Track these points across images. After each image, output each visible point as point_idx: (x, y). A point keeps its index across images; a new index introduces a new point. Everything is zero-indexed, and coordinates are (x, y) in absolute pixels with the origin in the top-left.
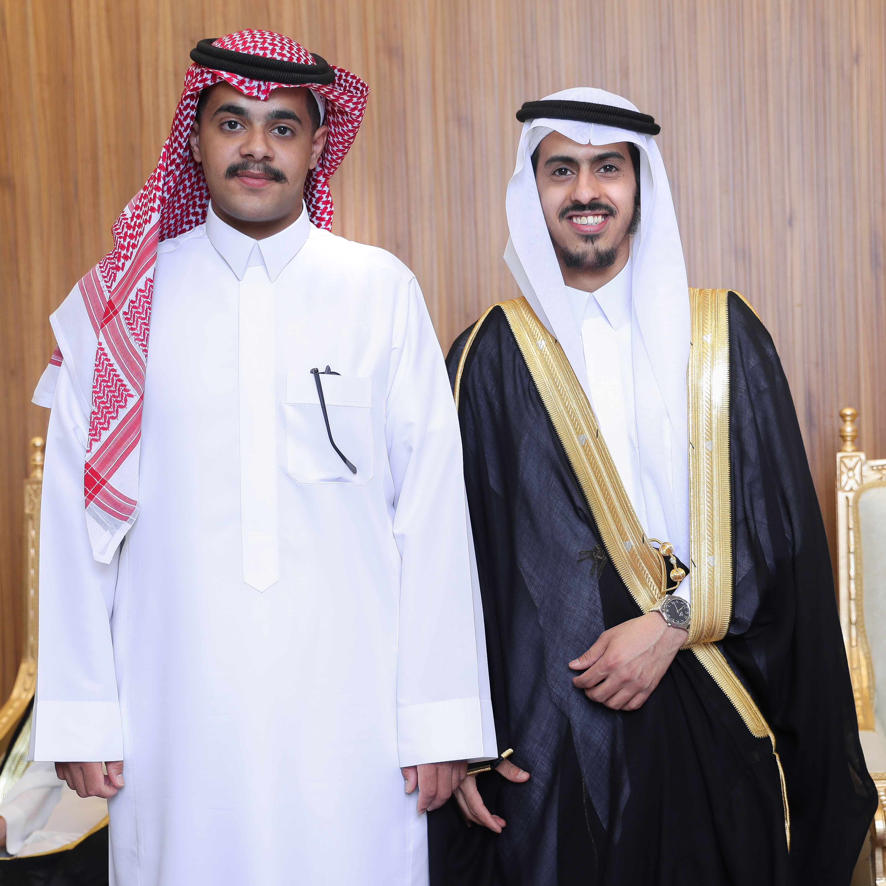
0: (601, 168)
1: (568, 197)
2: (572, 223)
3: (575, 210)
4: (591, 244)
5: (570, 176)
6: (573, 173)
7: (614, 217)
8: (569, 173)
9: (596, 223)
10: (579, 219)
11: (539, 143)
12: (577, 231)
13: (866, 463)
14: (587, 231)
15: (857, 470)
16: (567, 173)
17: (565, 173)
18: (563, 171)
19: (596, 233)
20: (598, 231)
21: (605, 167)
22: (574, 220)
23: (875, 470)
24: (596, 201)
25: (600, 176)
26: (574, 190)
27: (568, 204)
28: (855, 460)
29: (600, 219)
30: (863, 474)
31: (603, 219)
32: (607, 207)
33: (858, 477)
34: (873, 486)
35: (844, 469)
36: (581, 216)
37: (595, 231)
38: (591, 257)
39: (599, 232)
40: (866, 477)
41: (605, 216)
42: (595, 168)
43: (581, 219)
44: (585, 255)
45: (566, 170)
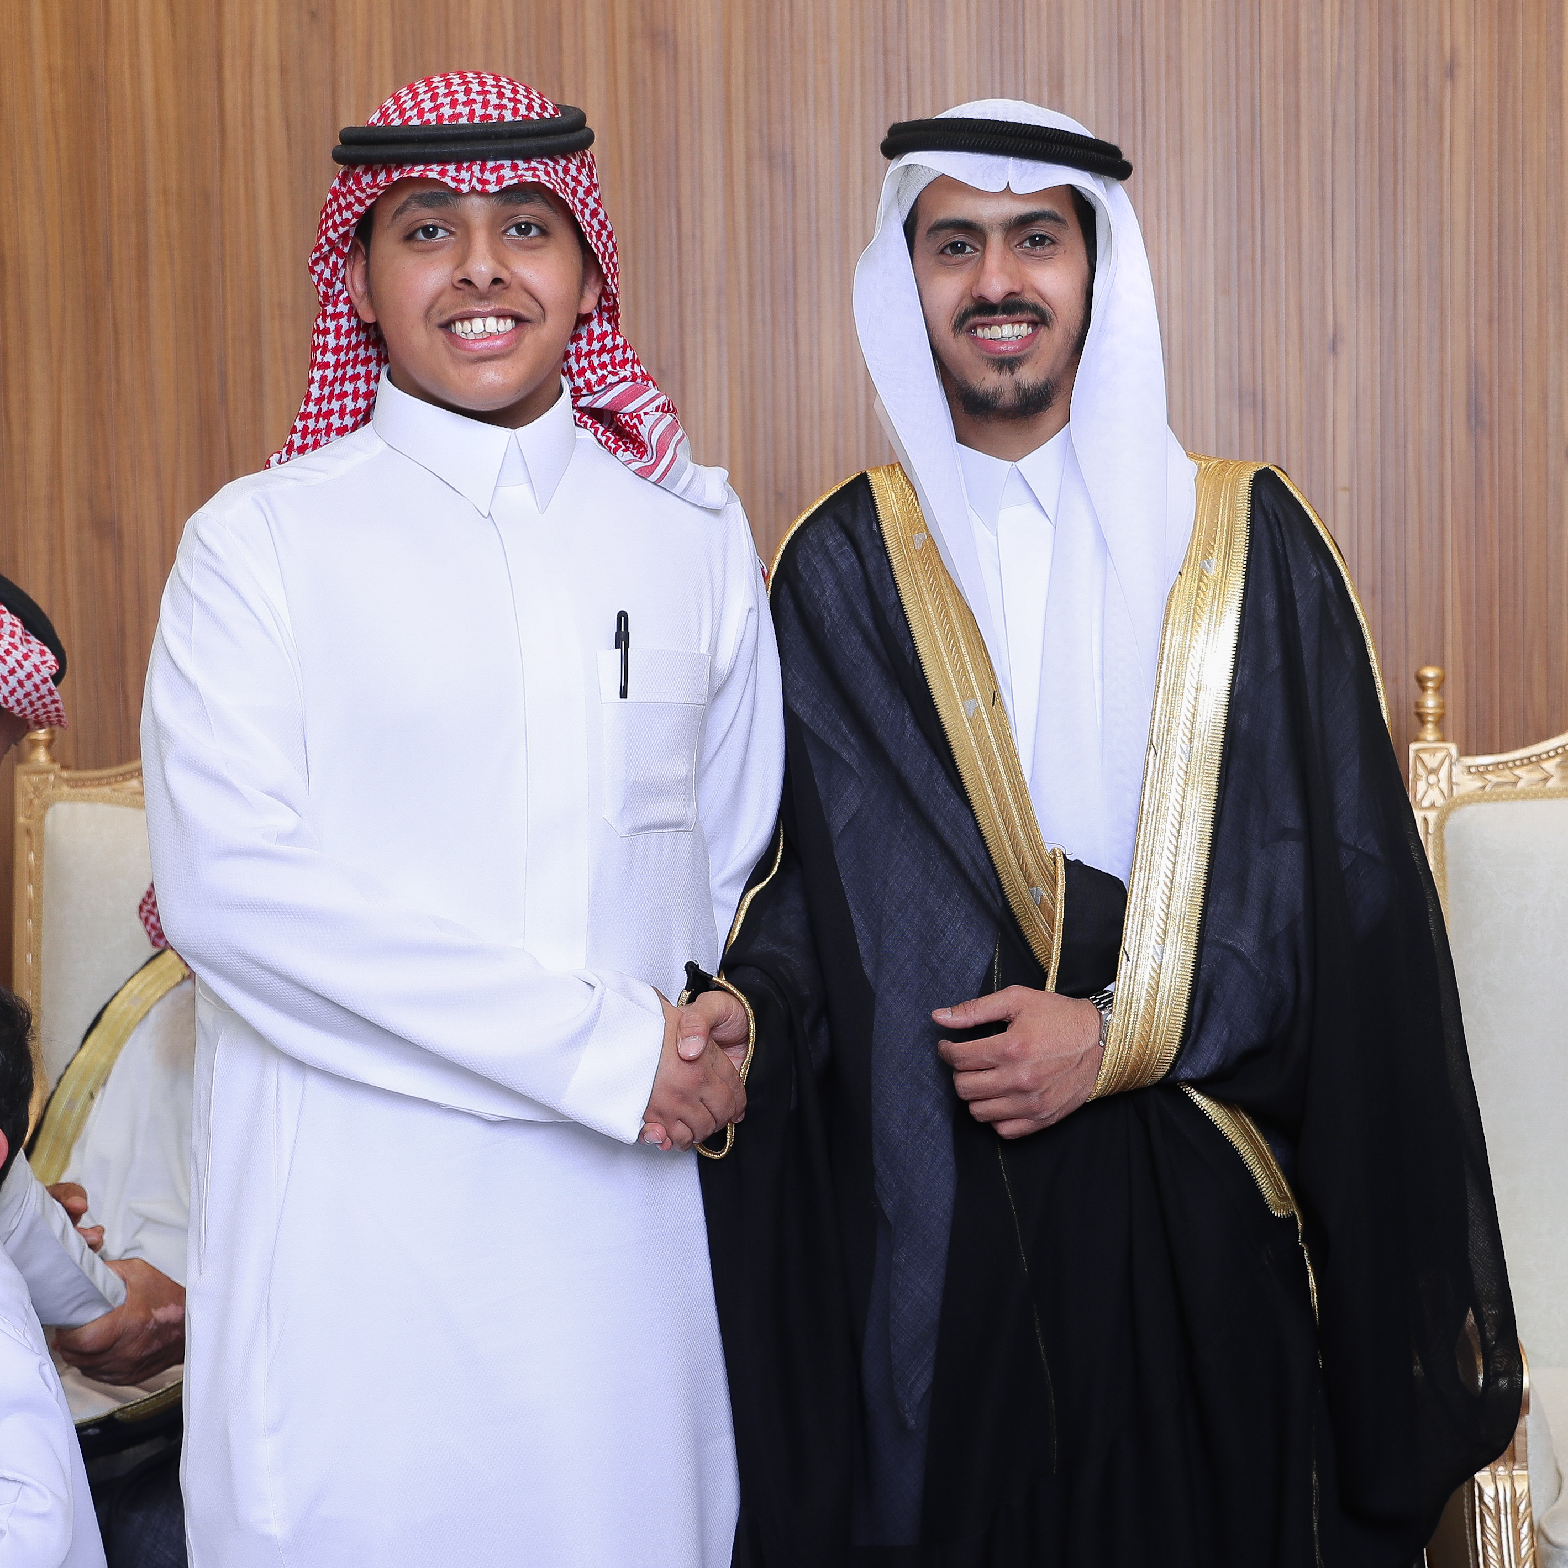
0: (1025, 240)
1: (968, 292)
2: (975, 339)
3: (980, 315)
4: (1008, 374)
5: (970, 255)
6: (976, 250)
7: (1049, 327)
8: (968, 249)
9: (1017, 337)
10: (986, 329)
11: (917, 198)
12: (985, 353)
13: (1458, 760)
14: (1000, 352)
15: (1443, 773)
16: (965, 249)
17: (962, 250)
18: (959, 245)
19: (1017, 355)
20: (1020, 350)
21: (1032, 239)
22: (979, 331)
23: (1474, 773)
24: (1016, 298)
25: (1023, 252)
26: (977, 280)
27: (967, 304)
28: (1440, 755)
29: (1024, 329)
30: (1454, 780)
31: (1030, 328)
32: (1035, 309)
33: (1444, 785)
34: (1469, 799)
35: (1420, 770)
36: (989, 325)
37: (1015, 351)
38: (1008, 398)
39: (1022, 353)
40: (1457, 784)
41: (1033, 324)
42: (1014, 240)
43: (990, 329)
44: (997, 393)
45: (964, 245)
